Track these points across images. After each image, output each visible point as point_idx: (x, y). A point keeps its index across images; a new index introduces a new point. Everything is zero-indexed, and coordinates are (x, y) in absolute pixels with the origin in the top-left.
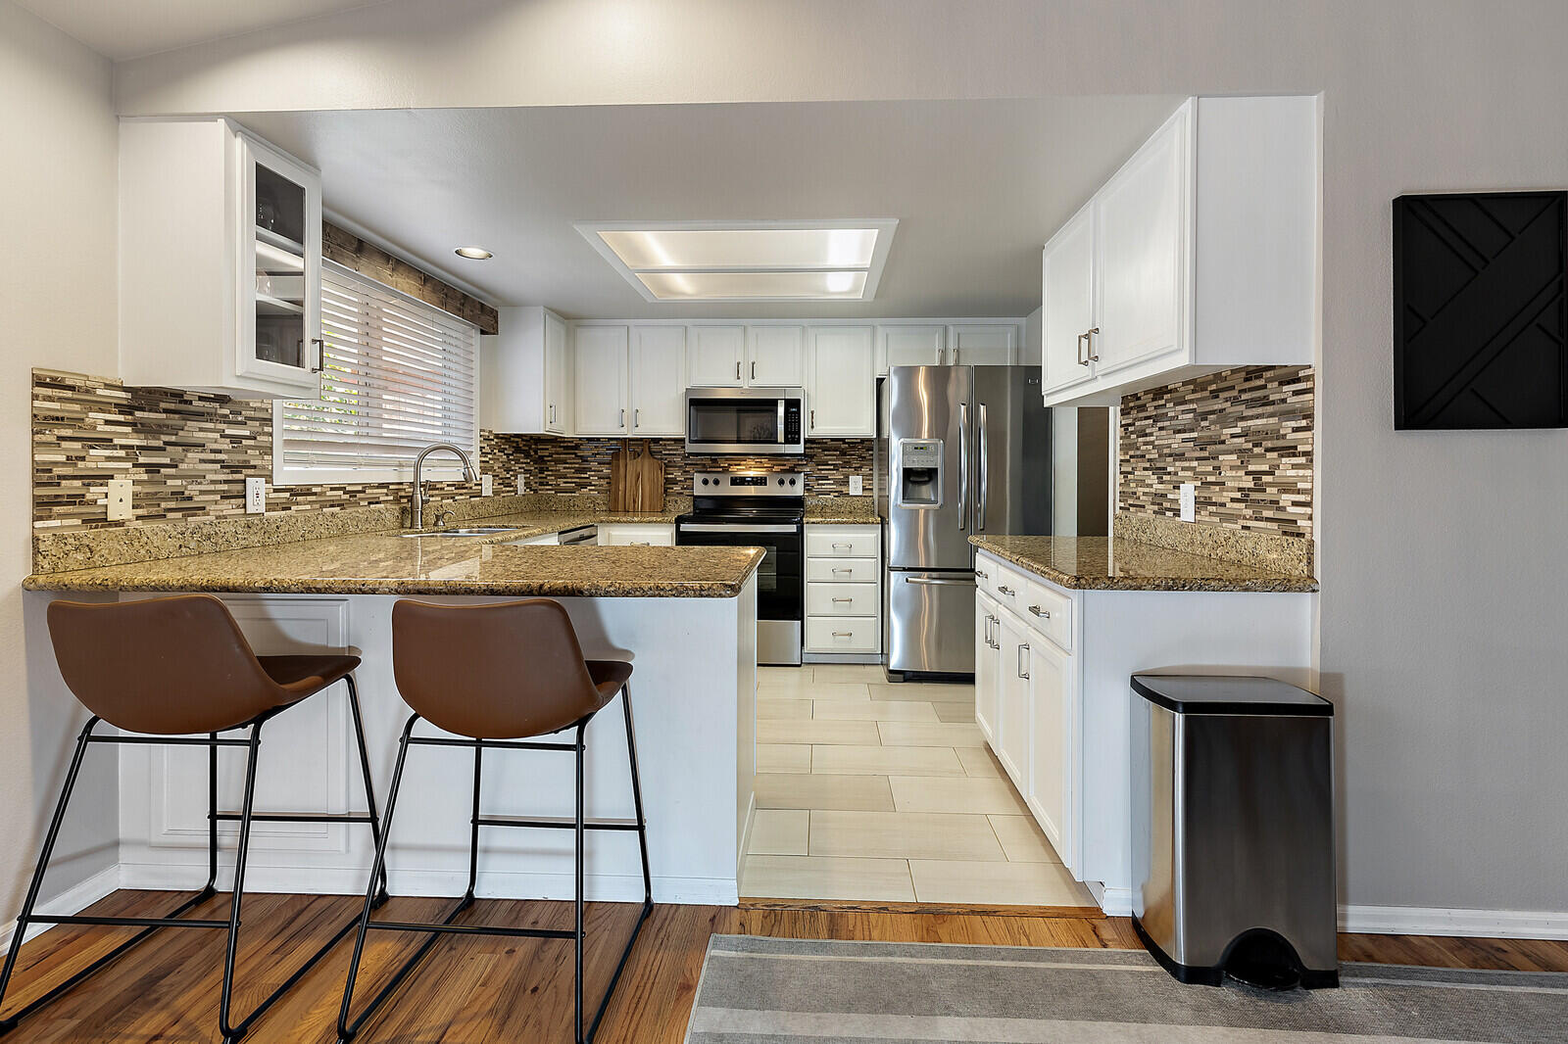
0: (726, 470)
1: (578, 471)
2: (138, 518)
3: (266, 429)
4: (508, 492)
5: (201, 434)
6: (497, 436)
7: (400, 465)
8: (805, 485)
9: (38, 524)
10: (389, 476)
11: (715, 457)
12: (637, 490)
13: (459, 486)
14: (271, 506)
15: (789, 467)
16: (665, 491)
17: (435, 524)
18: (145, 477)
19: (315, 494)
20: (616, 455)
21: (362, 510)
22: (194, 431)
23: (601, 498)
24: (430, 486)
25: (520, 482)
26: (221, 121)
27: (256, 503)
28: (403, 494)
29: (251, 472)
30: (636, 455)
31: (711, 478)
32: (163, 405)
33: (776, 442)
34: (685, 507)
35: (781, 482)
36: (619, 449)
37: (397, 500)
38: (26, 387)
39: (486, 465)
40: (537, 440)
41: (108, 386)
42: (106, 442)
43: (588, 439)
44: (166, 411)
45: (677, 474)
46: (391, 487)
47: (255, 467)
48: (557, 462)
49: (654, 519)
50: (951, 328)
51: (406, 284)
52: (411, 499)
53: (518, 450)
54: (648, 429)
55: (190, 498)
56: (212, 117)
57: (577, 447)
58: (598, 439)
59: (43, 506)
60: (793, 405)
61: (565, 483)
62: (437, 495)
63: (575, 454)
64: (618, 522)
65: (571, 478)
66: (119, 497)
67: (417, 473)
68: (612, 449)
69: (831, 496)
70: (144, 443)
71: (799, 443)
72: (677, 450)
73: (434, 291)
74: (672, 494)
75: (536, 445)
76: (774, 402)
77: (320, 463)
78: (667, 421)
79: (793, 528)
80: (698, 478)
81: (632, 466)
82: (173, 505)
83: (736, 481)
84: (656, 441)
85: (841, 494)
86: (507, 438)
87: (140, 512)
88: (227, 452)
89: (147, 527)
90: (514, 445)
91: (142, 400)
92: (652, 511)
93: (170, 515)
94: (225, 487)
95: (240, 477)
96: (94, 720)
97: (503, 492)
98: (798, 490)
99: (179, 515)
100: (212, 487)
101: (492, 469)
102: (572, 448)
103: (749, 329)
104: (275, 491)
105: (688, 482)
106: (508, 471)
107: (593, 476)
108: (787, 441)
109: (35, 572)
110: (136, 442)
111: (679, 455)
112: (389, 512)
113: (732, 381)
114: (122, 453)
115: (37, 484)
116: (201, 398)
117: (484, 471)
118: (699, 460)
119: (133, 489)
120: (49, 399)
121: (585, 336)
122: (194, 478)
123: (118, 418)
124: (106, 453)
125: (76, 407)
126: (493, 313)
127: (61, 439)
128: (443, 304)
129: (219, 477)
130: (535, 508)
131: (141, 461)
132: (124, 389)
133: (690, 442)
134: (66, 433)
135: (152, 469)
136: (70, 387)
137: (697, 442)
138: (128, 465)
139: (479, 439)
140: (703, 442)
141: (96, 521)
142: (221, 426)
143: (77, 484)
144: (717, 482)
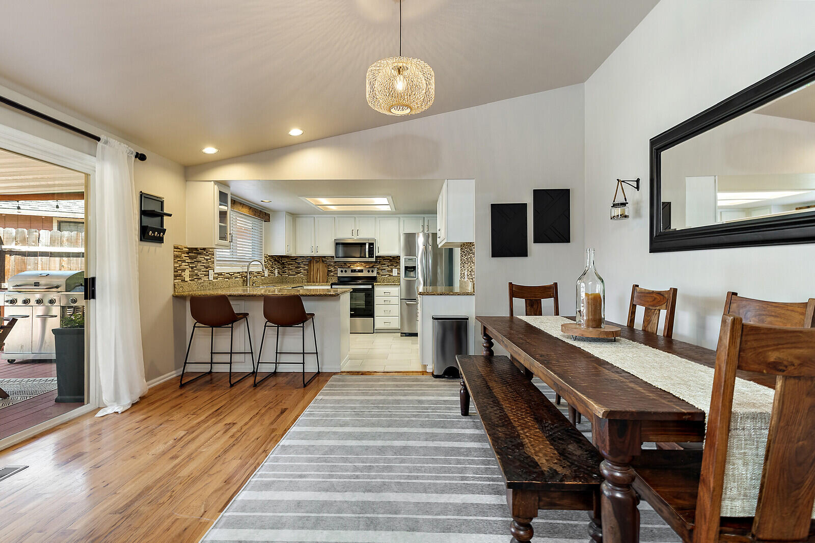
0: (349, 267)
1: (296, 268)
2: (190, 280)
3: (213, 257)
4: (273, 275)
5: (200, 259)
6: (269, 256)
7: (243, 267)
8: (377, 273)
9: (175, 281)
10: (240, 270)
11: (345, 263)
12: (318, 275)
13: (258, 273)
14: (214, 278)
15: (371, 266)
16: (328, 274)
17: (253, 285)
18: (191, 270)
19: (223, 275)
20: (310, 262)
21: (233, 280)
22: (200, 258)
23: (305, 278)
24: (251, 273)
25: (276, 271)
26: (213, 182)
27: (211, 278)
28: (244, 275)
30: (317, 262)
31: (344, 270)
32: (194, 252)
33: (366, 257)
34: (335, 280)
35: (369, 271)
36: (311, 260)
37: (242, 277)
38: (173, 249)
39: (266, 266)
41: (185, 248)
42: (184, 261)
43: (300, 256)
44: (195, 253)
45: (332, 269)
46: (241, 273)
47: (211, 267)
48: (289, 264)
49: (323, 284)
50: (426, 218)
51: (245, 211)
52: (246, 277)
53: (275, 260)
54: (321, 253)
55: (199, 276)
56: (211, 181)
57: (296, 259)
58: (304, 257)
59: (175, 276)
60: (371, 244)
61: (292, 272)
62: (253, 276)
63: (296, 262)
65: (294, 270)
66: (186, 275)
67: (248, 269)
68: (309, 260)
69: (386, 276)
70: (191, 261)
71: (373, 257)
72: (332, 260)
73: (252, 211)
74: (331, 276)
75: (281, 258)
76: (365, 244)
77: (224, 266)
78: (328, 250)
79: (370, 287)
80: (339, 270)
81: (315, 266)
82: (196, 277)
83: (352, 271)
84: (325, 257)
85: (390, 275)
86: (272, 257)
87: (190, 279)
88: (205, 263)
89: (191, 282)
91: (191, 250)
92: (323, 282)
93: (195, 280)
94: (205, 273)
95: (208, 270)
96: (196, 323)
97: (271, 275)
98: (375, 274)
99: (197, 280)
100: (202, 273)
101: (268, 267)
102: (294, 259)
103: (357, 218)
104: (215, 274)
105: (336, 272)
106: (272, 268)
107: (302, 269)
108: (369, 257)
109: (174, 292)
110: (189, 261)
111: (332, 262)
112: (240, 280)
113: (350, 236)
114: (187, 264)
115: (175, 272)
116: (201, 249)
117: (265, 268)
118: (339, 264)
119: (189, 273)
120: (176, 252)
121: (299, 220)
122: (200, 270)
123: (187, 255)
124: (185, 264)
125: (180, 253)
126: (269, 215)
127: (178, 261)
128: (255, 215)
129: (204, 270)
130: (282, 281)
131: (190, 266)
132: (188, 248)
133: (336, 257)
134: (179, 259)
135: (192, 268)
136: (179, 249)
137: (339, 257)
138: (188, 267)
139: (264, 257)
140: (341, 257)
141: (184, 281)
142: (204, 256)
143: (180, 271)
144: (346, 271)
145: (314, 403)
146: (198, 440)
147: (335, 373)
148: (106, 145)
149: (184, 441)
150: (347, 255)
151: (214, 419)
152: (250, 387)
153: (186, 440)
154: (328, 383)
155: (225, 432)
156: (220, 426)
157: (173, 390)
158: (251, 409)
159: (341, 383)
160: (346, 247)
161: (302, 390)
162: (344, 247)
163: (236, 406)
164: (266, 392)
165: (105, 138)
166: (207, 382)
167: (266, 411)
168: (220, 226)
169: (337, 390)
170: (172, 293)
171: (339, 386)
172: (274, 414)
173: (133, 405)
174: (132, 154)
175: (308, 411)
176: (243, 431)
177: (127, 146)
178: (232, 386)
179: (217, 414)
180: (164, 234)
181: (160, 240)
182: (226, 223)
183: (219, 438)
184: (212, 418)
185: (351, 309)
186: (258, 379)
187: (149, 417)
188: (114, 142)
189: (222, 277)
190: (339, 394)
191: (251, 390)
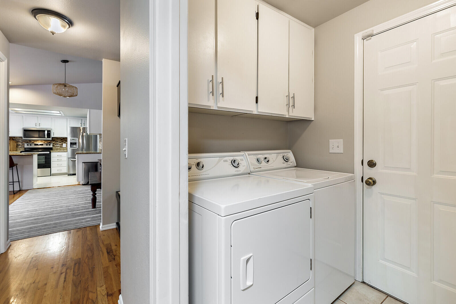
0: (33, 143)
8: (53, 145)
11: (30, 141)
15: (49, 142)
16: (17, 147)
31: (29, 144)
33: (45, 138)
34: (22, 150)
35: (47, 145)
45: (20, 144)
50: (83, 120)
60: (49, 131)
69: (59, 147)
71: (50, 138)
72: (20, 139)
74: (19, 147)
76: (45, 131)
78: (18, 133)
79: (48, 153)
80: (26, 144)
83: (35, 145)
84: (16, 137)
85: (61, 147)
92: (13, 151)
98: (51, 146)
103: (39, 117)
105: (23, 145)
108: (47, 138)
113: (34, 126)
118: (26, 141)
133: (24, 137)
140: (27, 137)
144: (31, 145)
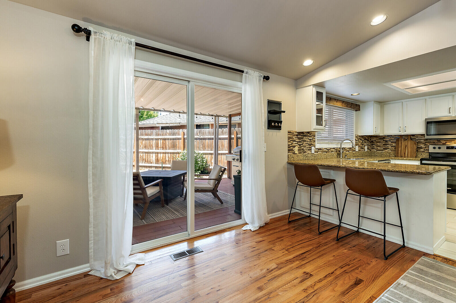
0: (444, 144)
1: (384, 145)
2: (298, 153)
3: (315, 138)
4: (363, 150)
6: (359, 136)
7: (337, 144)
9: (288, 153)
10: (335, 146)
11: (439, 140)
12: (406, 151)
13: (350, 149)
14: (315, 152)
16: (417, 151)
17: (345, 157)
18: (299, 146)
19: (322, 150)
20: (398, 140)
21: (330, 153)
22: (305, 138)
23: (392, 153)
24: (343, 149)
25: (366, 148)
26: (312, 86)
27: (313, 152)
28: (338, 150)
29: (312, 145)
30: (405, 140)
31: (437, 147)
34: (425, 156)
36: (399, 138)
37: (336, 152)
38: (287, 133)
39: (357, 143)
40: (371, 136)
41: (295, 132)
42: (295, 141)
43: (387, 136)
44: (302, 135)
45: (422, 146)
46: (335, 149)
47: (313, 145)
48: (377, 142)
49: (412, 159)
51: (339, 104)
52: (340, 151)
53: (365, 139)
54: (411, 132)
55: (304, 150)
56: (310, 86)
57: (384, 138)
58: (391, 136)
59: (289, 150)
61: (380, 148)
62: (345, 151)
63: (383, 140)
64: (398, 159)
65: (382, 147)
66: (296, 149)
67: (341, 146)
68: (397, 138)
70: (299, 141)
72: (422, 138)
73: (345, 104)
74: (420, 152)
75: (370, 138)
77: (322, 144)
78: (419, 129)
80: (431, 147)
81: (403, 144)
82: (302, 151)
83: (448, 148)
84: (413, 135)
86: (362, 136)
87: (299, 152)
88: (309, 142)
89: (299, 154)
90: (364, 138)
91: (300, 133)
92: (411, 157)
93: (302, 153)
94: (309, 148)
95: (311, 146)
96: (298, 182)
97: (361, 150)
99: (303, 153)
100: (307, 148)
101: (358, 144)
102: (382, 138)
104: (316, 149)
105: (427, 148)
106: (362, 145)
107: (389, 146)
110: (298, 141)
111: (423, 139)
112: (335, 154)
113: (447, 114)
114: (296, 143)
115: (288, 148)
116: (306, 133)
117: (356, 145)
118: (432, 141)
119: (298, 148)
120: (289, 135)
121: (386, 107)
122: (305, 147)
123: (296, 137)
124: (295, 143)
125: (292, 136)
126: (359, 106)
127: (291, 141)
128: (347, 106)
129: (308, 146)
130: (370, 155)
131: (299, 144)
132: (297, 132)
133: (427, 135)
134: (291, 140)
135: (300, 145)
136: (291, 133)
137: (431, 135)
138: (297, 145)
139: (355, 137)
140: (433, 135)
141: (294, 153)
142: (308, 137)
143: (292, 147)
144: (439, 148)
145: (395, 288)
146: (280, 279)
147: (425, 254)
148: (247, 75)
149: (272, 275)
150: (440, 133)
151: (298, 262)
152: (334, 239)
153: (274, 274)
154: (416, 265)
155: (301, 282)
156: (299, 273)
157: (283, 224)
158: (329, 264)
159: (434, 272)
160: (439, 125)
161: (382, 263)
162: (436, 125)
163: (318, 255)
164: (346, 251)
165: (247, 71)
166: (305, 224)
167: (341, 274)
168: (317, 117)
169: (428, 281)
170: (287, 161)
171: (432, 275)
172: (348, 281)
173: (260, 227)
174: (261, 77)
175: (387, 297)
176: (316, 288)
177: (258, 73)
178: (320, 233)
179: (302, 257)
180: (281, 124)
181: (279, 128)
182: (322, 114)
183: (295, 286)
184: (297, 260)
185: (448, 186)
186: (342, 233)
187: (264, 241)
188: (251, 71)
189: (321, 151)
190: (431, 289)
191: (333, 243)
